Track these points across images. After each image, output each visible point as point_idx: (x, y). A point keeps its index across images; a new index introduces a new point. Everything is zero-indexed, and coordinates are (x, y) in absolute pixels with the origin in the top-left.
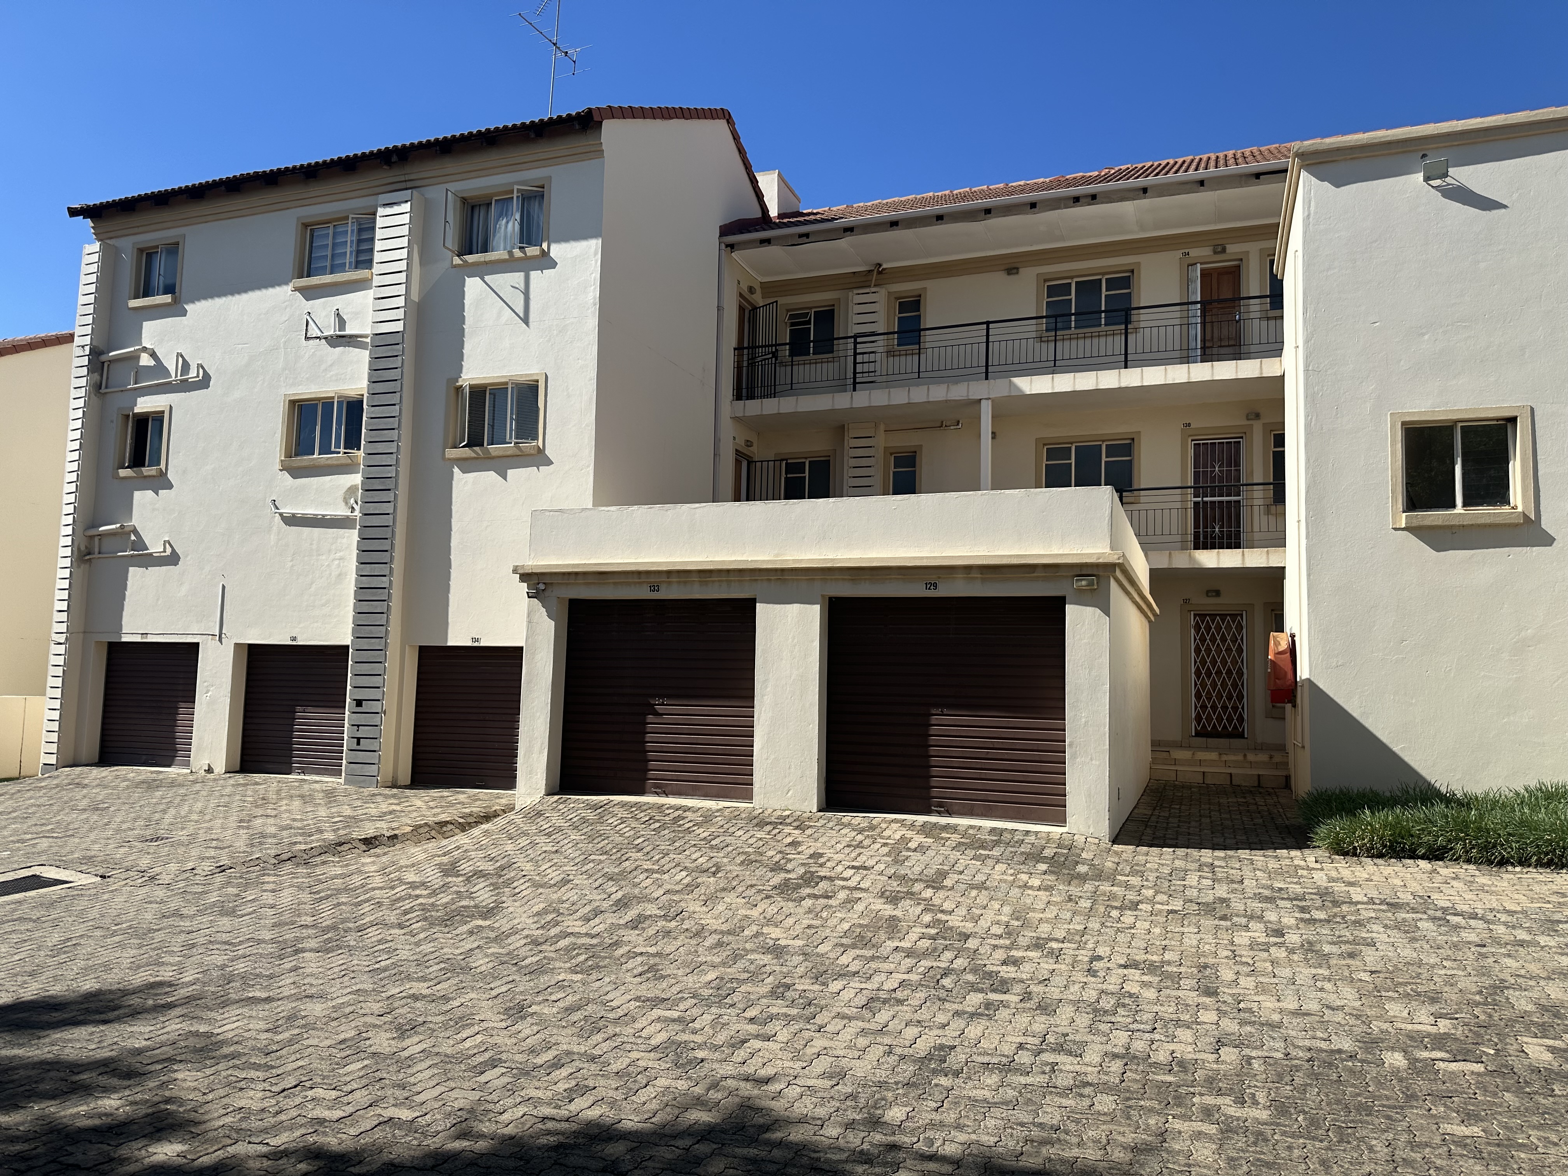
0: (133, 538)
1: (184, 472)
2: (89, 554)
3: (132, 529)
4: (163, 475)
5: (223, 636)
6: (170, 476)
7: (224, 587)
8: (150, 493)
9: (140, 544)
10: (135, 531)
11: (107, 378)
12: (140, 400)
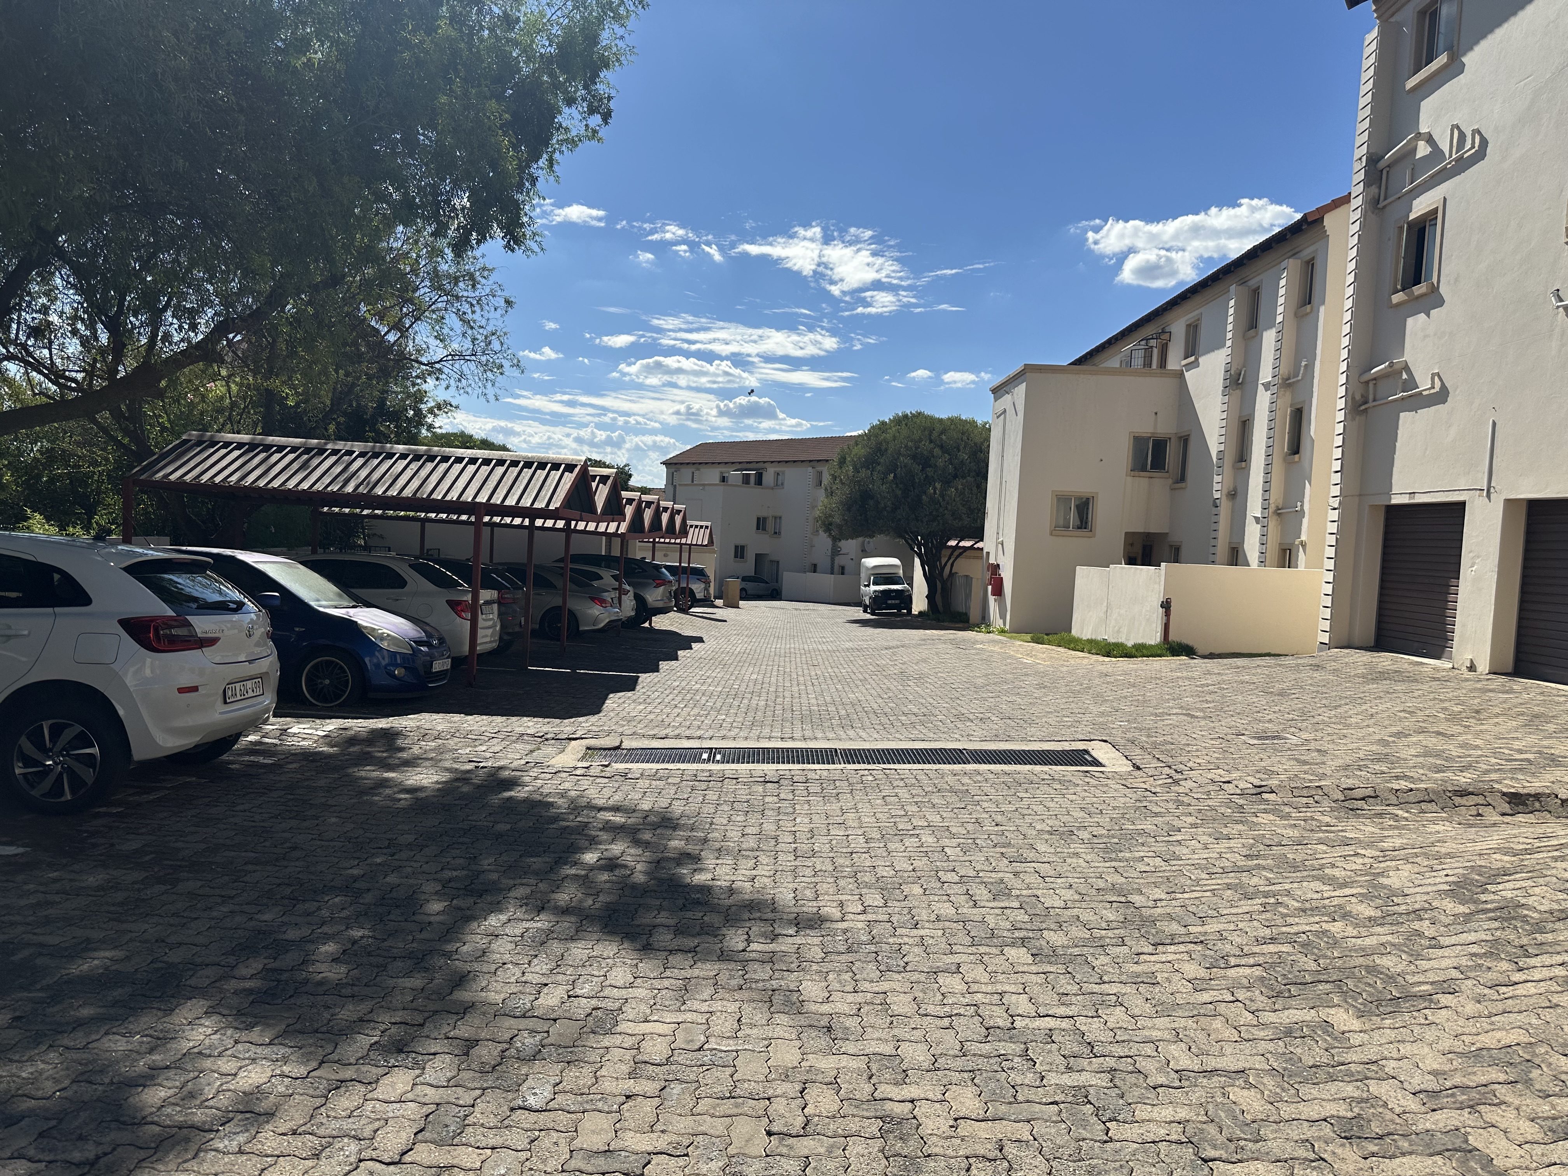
0: (1405, 376)
1: (1456, 280)
2: (1366, 402)
3: (1403, 365)
4: (1434, 289)
5: (1492, 490)
6: (1442, 290)
7: (1494, 424)
8: (1422, 316)
9: (1411, 383)
10: (1406, 368)
11: (1387, 188)
12: (1415, 203)
